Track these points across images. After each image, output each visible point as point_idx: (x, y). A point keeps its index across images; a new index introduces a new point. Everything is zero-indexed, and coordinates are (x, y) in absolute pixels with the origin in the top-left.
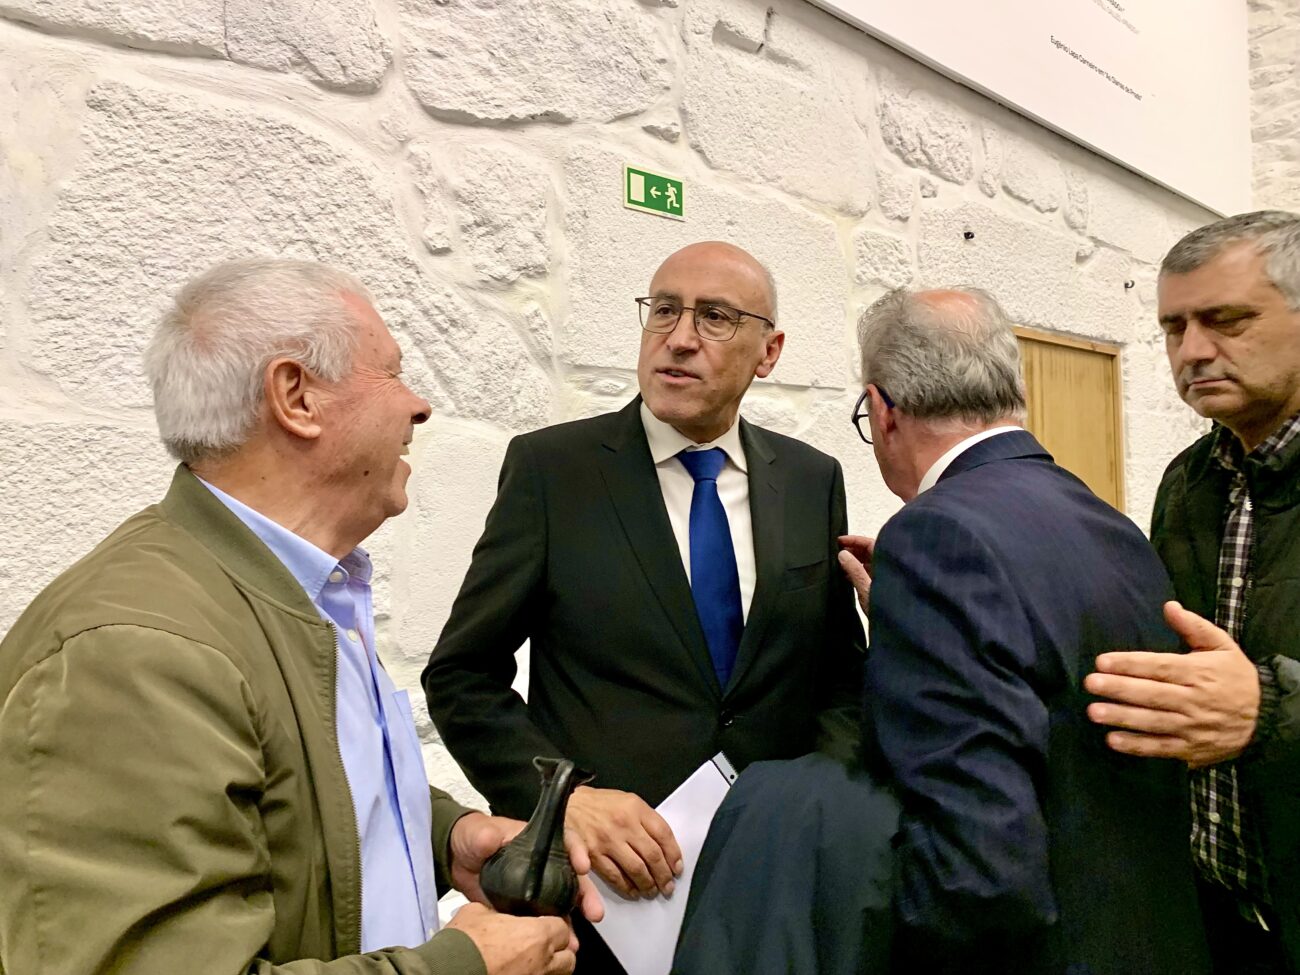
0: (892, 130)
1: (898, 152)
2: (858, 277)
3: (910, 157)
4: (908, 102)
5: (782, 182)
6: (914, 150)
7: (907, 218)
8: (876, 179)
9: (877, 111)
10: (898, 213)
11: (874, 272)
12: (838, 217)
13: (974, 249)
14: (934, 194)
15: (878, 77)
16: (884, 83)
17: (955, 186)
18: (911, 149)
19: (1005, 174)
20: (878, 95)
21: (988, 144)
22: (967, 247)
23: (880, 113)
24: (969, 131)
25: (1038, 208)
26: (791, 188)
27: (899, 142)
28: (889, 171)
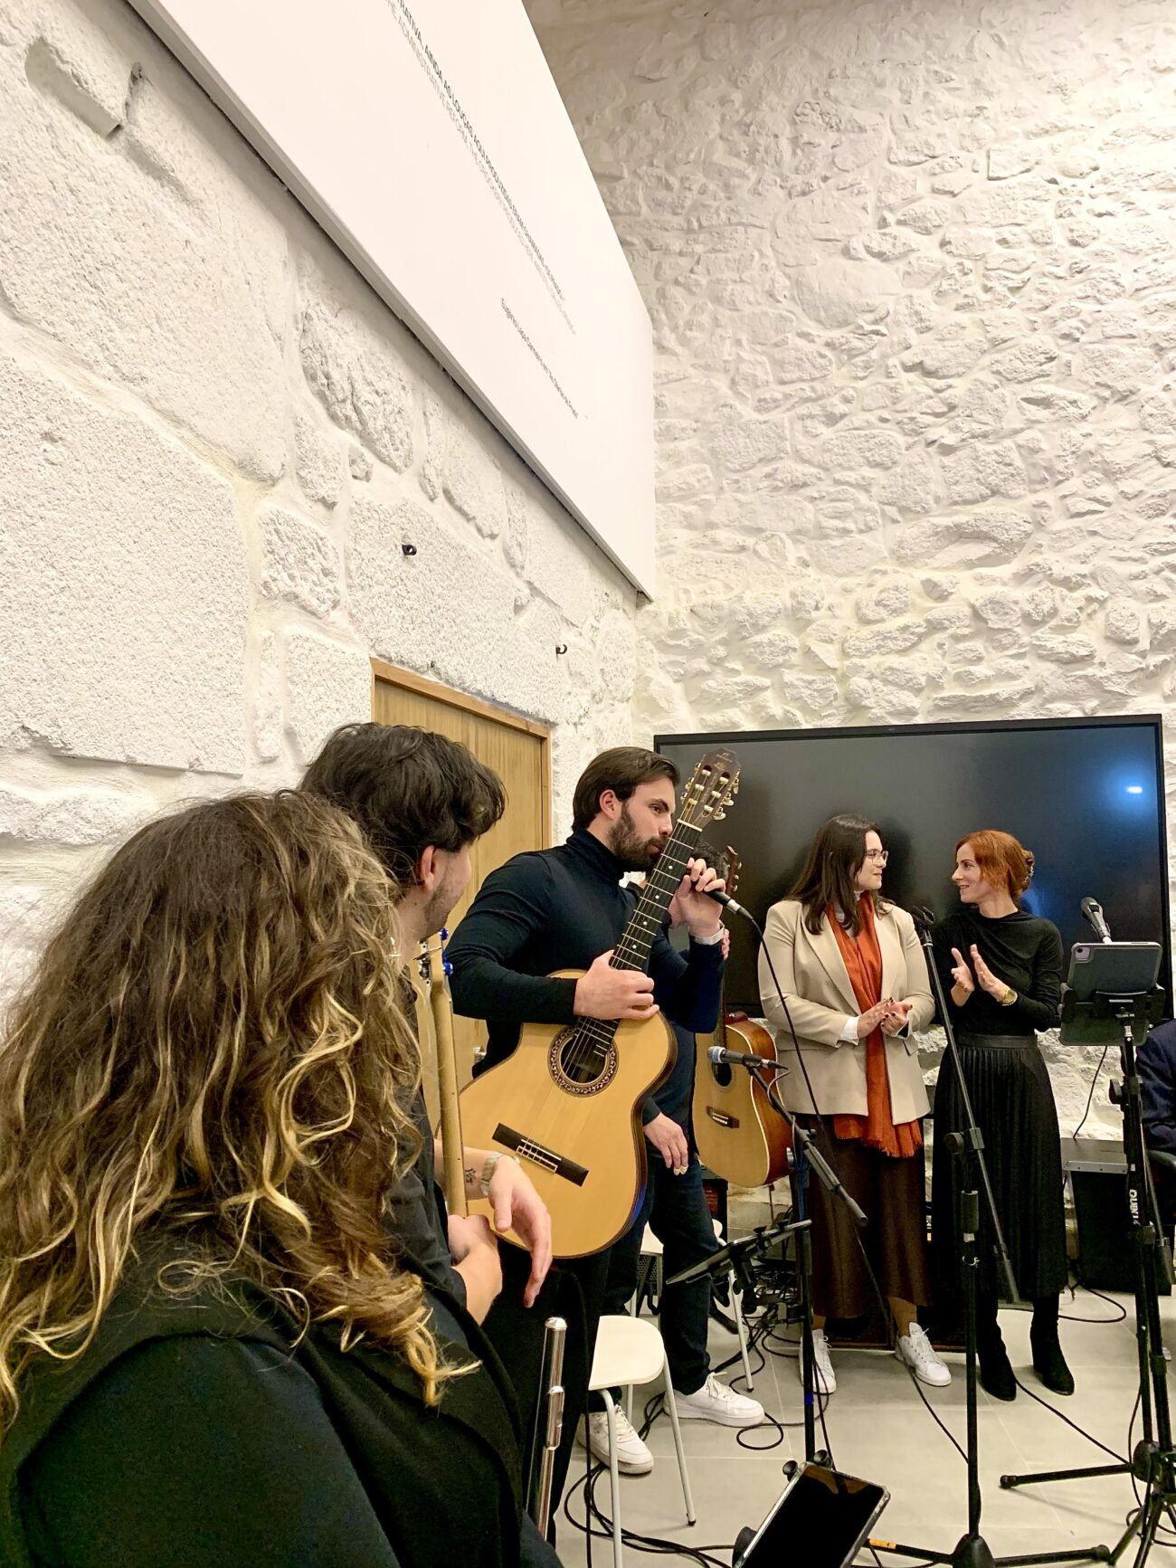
0: (317, 358)
1: (322, 397)
2: (266, 585)
3: (337, 409)
4: (337, 322)
5: (148, 387)
6: (344, 401)
7: (334, 504)
8: (292, 429)
9: (297, 322)
10: (322, 493)
11: (289, 582)
12: (236, 477)
13: (414, 571)
14: (367, 477)
15: (299, 268)
16: (306, 280)
17: (391, 471)
18: (340, 397)
19: (446, 472)
20: (299, 297)
21: (431, 422)
22: (406, 567)
23: (300, 326)
24: (410, 394)
25: (479, 530)
26: (163, 404)
27: (325, 381)
28: (311, 423)
